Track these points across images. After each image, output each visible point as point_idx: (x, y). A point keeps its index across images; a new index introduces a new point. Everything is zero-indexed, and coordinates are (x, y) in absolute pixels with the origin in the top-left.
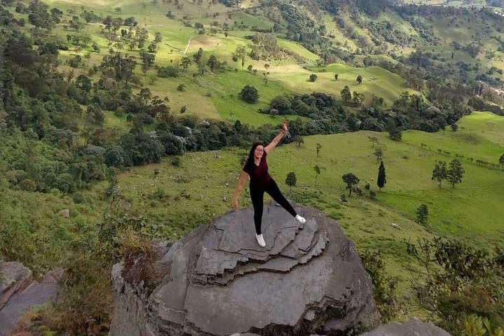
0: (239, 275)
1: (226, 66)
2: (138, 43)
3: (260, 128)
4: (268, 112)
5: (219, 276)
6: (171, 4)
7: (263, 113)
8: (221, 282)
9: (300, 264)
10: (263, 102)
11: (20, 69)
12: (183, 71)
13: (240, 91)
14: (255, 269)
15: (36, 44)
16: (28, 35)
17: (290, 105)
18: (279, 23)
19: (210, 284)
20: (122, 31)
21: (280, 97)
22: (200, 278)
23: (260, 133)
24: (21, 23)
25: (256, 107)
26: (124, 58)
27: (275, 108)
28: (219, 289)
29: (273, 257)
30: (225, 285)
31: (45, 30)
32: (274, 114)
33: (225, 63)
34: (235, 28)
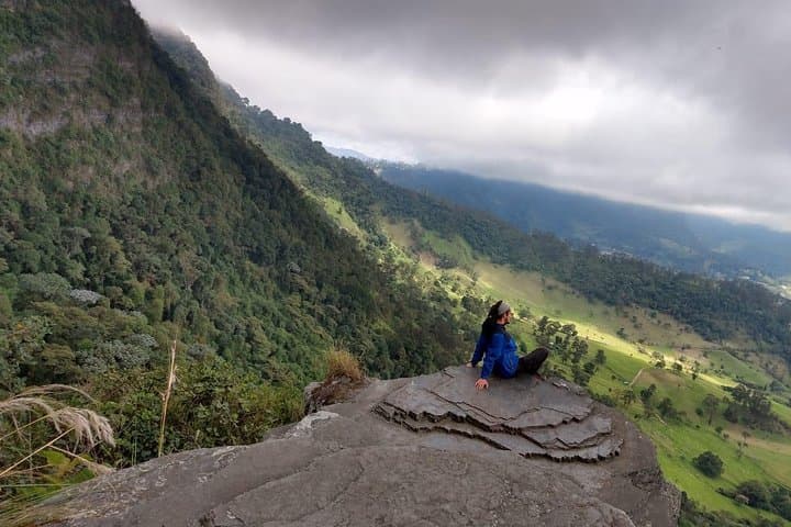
0: (443, 429)
1: (683, 418)
2: (572, 356)
3: (714, 512)
4: (733, 497)
5: (412, 416)
6: (627, 319)
7: (723, 494)
8: (411, 424)
9: (547, 457)
10: (727, 481)
11: (441, 350)
12: (622, 406)
13: (697, 456)
14: (470, 432)
15: (463, 329)
16: (458, 318)
17: (769, 497)
18: (781, 380)
19: (396, 421)
20: (557, 338)
21: (756, 481)
22: (385, 408)
23: (712, 519)
24: (454, 304)
25: (717, 484)
26: (552, 369)
27: (744, 493)
28: (405, 432)
29: (508, 430)
30: (416, 431)
31: (475, 316)
32: (741, 500)
33: (683, 413)
34: (709, 372)
